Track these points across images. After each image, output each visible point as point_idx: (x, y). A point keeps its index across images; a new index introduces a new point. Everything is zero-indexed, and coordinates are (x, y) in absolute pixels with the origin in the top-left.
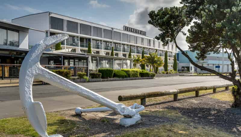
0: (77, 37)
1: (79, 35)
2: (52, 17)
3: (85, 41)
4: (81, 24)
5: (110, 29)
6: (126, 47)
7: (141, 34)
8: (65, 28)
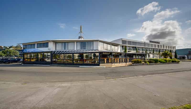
0: (131, 47)
1: (132, 46)
2: (123, 40)
3: (134, 48)
4: (133, 42)
5: (144, 42)
6: (150, 49)
7: (157, 43)
8: (127, 44)
